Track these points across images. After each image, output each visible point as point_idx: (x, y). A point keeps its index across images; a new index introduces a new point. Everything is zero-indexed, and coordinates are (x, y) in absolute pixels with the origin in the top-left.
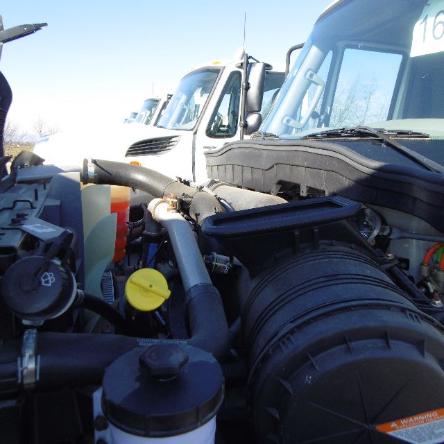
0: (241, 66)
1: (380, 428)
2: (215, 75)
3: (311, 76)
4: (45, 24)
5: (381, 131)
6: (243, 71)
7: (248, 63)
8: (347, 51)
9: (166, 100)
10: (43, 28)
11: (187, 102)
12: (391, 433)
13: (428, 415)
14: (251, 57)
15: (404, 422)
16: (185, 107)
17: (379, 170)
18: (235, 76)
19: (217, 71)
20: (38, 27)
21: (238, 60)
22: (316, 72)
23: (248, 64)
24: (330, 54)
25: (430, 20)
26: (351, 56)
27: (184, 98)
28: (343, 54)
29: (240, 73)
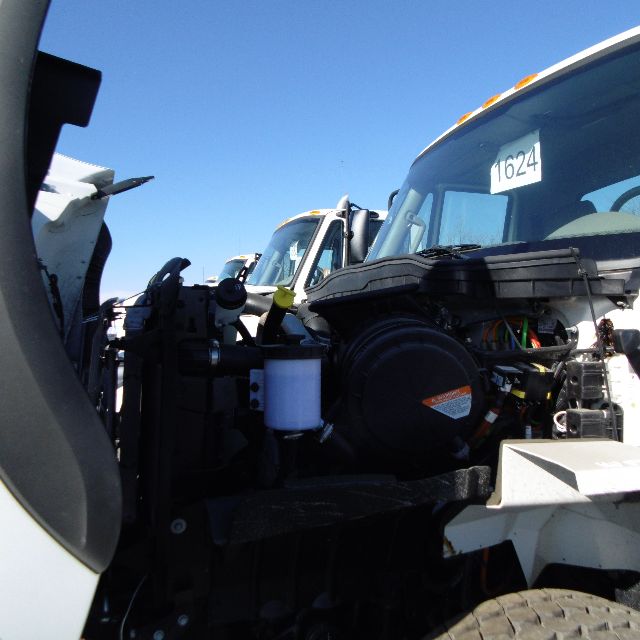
0: (343, 214)
1: (425, 402)
2: (314, 225)
3: (411, 217)
4: (152, 177)
5: (450, 247)
6: (344, 220)
7: (350, 210)
8: (447, 193)
9: (253, 260)
10: (150, 181)
11: (280, 260)
12: (433, 407)
13: (454, 393)
14: (353, 205)
15: (440, 398)
16: (278, 265)
17: (435, 265)
18: (335, 226)
19: (315, 221)
20: (145, 180)
21: (340, 207)
22: (417, 212)
23: (349, 212)
24: (430, 197)
25: (502, 163)
26: (451, 197)
27: (276, 255)
28: (444, 196)
29: (341, 222)
